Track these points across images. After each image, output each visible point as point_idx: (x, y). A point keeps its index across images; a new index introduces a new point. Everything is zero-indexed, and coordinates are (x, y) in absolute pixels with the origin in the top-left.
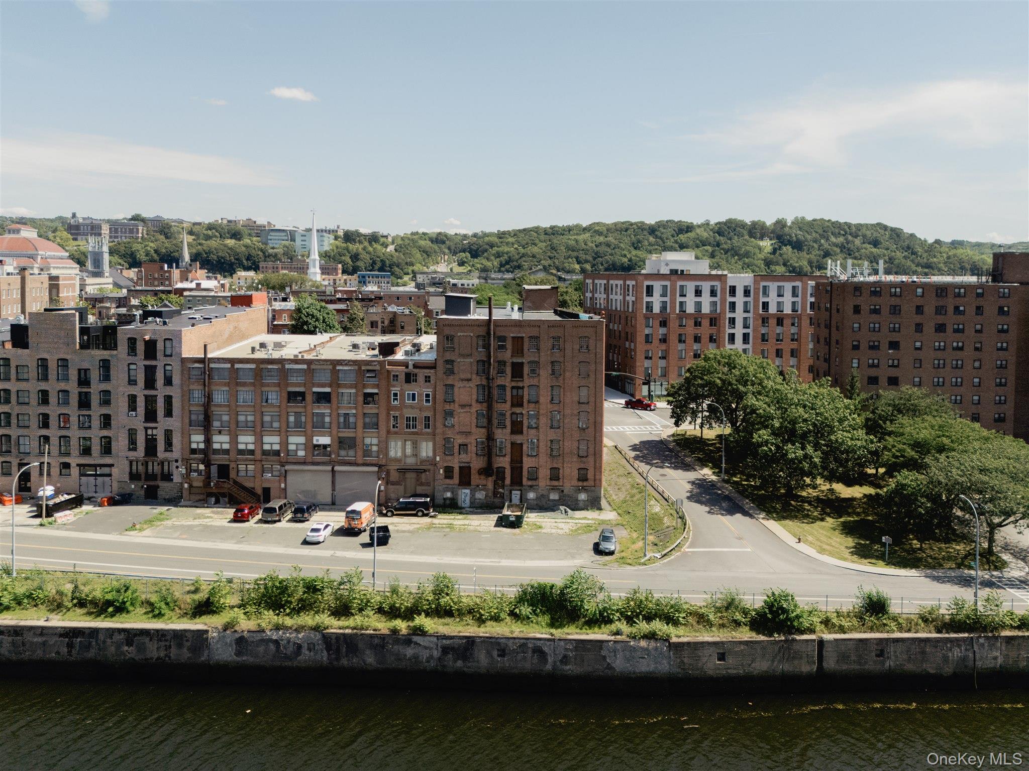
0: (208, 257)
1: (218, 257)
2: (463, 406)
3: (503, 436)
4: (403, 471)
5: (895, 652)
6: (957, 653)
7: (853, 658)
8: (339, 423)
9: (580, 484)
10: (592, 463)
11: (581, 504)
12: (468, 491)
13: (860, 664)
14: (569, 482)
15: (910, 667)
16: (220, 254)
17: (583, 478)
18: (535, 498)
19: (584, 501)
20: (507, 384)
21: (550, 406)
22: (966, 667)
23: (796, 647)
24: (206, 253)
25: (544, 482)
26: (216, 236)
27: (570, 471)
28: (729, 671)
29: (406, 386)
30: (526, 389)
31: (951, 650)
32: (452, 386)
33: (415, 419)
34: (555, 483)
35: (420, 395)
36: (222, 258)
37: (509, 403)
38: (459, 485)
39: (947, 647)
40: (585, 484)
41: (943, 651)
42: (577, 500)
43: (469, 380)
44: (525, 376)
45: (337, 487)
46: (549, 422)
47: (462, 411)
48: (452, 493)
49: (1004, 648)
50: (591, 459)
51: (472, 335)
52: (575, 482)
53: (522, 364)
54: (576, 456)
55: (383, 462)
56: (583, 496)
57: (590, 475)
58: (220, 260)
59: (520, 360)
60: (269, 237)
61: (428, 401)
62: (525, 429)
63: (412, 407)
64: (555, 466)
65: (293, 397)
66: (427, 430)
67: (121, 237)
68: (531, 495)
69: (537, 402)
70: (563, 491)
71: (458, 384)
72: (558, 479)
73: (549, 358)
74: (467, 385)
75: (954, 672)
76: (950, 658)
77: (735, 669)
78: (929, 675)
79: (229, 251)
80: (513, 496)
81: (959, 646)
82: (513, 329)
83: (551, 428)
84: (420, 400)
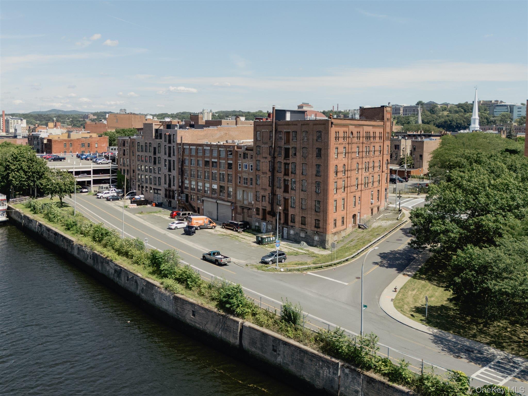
0: (451, 123)
1: (457, 123)
2: (263, 173)
3: (280, 192)
4: (243, 208)
5: (284, 352)
6: (325, 372)
7: (258, 345)
8: (220, 178)
9: (316, 229)
10: (322, 217)
11: (315, 243)
12: (265, 223)
13: (262, 352)
14: (310, 228)
15: (292, 368)
16: (458, 122)
17: (317, 226)
18: (293, 234)
19: (317, 241)
20: (282, 161)
21: (301, 176)
22: (332, 387)
23: (229, 323)
24: (450, 121)
25: (298, 225)
26: (461, 112)
27: (310, 220)
28: (196, 324)
29: (244, 160)
30: (290, 165)
31: (322, 368)
32: (259, 161)
33: (247, 179)
34: (303, 227)
35: (249, 166)
36: (459, 124)
37: (283, 173)
38: (262, 219)
39: (319, 364)
40: (318, 230)
41: (316, 367)
42: (314, 240)
43: (266, 158)
44: (290, 157)
45: (219, 211)
46: (301, 187)
47: (263, 176)
48: (259, 223)
49: (365, 386)
50: (321, 214)
51: (268, 131)
52: (313, 228)
53: (289, 148)
54: (314, 211)
55: (234, 201)
56: (316, 238)
57: (321, 225)
58: (458, 125)
59: (288, 147)
60: (495, 110)
61: (252, 170)
62: (290, 190)
63: (245, 172)
64: (304, 215)
65: (207, 163)
66: (251, 186)
67: (409, 114)
68: (292, 232)
69: (295, 174)
70: (307, 232)
71: (262, 160)
72: (305, 225)
73: (301, 145)
74: (265, 161)
75: (324, 388)
76: (321, 375)
77: (199, 324)
78: (304, 381)
79: (464, 120)
80: (284, 231)
81: (329, 367)
82: (286, 127)
83: (302, 190)
84: (249, 169)
